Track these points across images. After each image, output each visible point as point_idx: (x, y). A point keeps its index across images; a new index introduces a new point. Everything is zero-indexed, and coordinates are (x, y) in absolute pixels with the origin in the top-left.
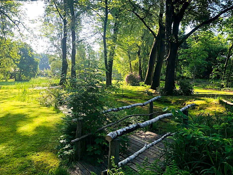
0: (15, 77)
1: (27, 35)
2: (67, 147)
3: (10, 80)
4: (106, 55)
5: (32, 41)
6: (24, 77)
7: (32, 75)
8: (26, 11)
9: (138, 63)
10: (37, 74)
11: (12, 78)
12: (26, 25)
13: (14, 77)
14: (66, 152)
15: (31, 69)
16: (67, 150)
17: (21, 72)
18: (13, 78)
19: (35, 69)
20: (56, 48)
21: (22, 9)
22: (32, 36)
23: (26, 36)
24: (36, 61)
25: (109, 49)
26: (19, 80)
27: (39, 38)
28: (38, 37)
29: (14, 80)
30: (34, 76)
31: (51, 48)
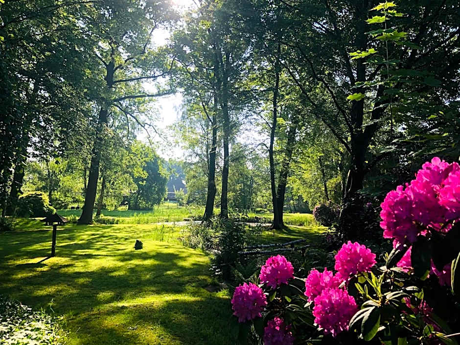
0: (129, 204)
1: (158, 142)
2: (217, 270)
3: (121, 207)
4: (273, 179)
5: (164, 151)
6: (143, 204)
7: (156, 199)
8: (160, 109)
9: (340, 183)
10: (163, 199)
11: (125, 205)
12: (158, 129)
13: (127, 202)
14: (216, 273)
15: (155, 190)
16: (217, 272)
17: (138, 195)
18: (127, 204)
19: (162, 191)
20: (198, 157)
21: (154, 107)
22: (165, 143)
23: (156, 144)
24: (164, 177)
25: (279, 168)
26: (135, 208)
27: (175, 146)
28: (173, 144)
29: (127, 207)
30: (158, 201)
31: (190, 158)
